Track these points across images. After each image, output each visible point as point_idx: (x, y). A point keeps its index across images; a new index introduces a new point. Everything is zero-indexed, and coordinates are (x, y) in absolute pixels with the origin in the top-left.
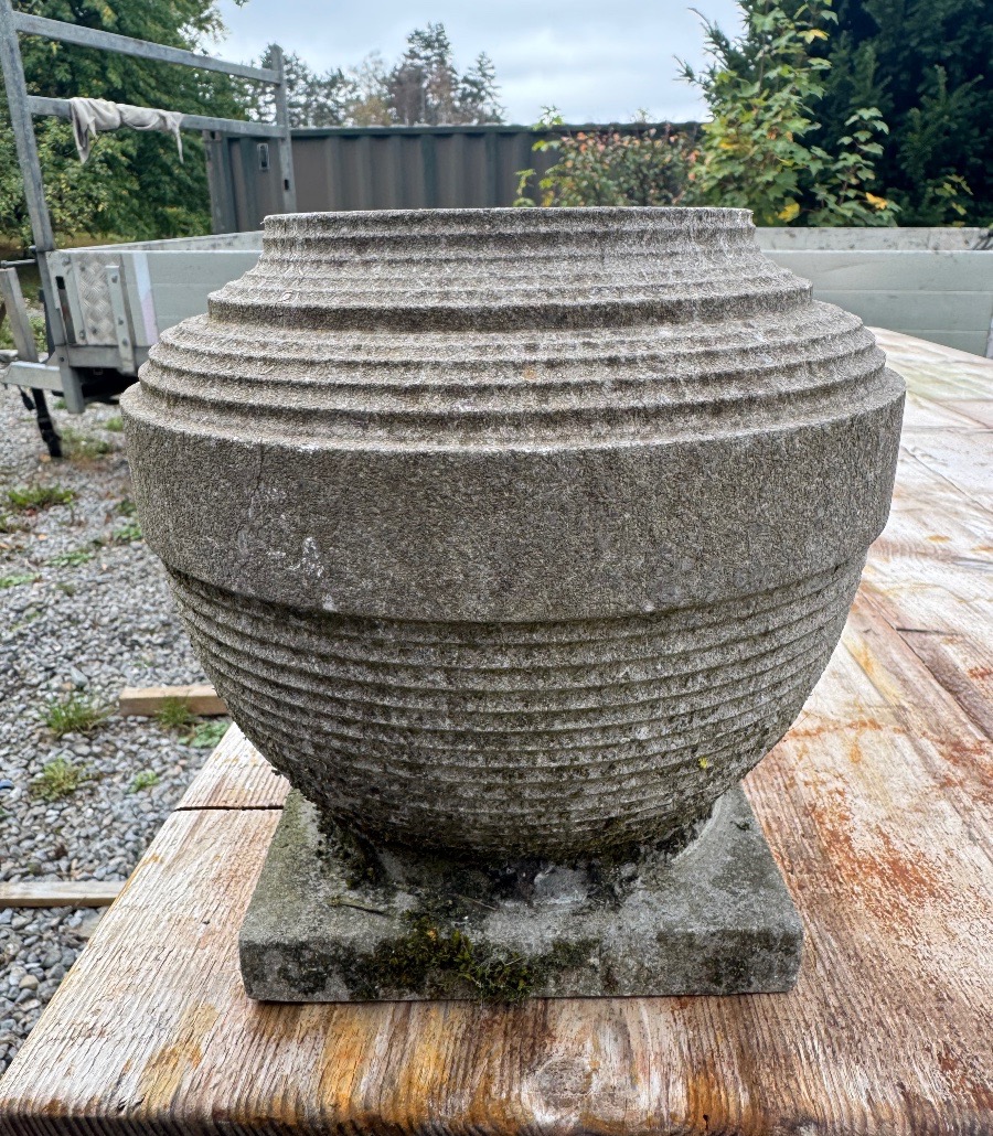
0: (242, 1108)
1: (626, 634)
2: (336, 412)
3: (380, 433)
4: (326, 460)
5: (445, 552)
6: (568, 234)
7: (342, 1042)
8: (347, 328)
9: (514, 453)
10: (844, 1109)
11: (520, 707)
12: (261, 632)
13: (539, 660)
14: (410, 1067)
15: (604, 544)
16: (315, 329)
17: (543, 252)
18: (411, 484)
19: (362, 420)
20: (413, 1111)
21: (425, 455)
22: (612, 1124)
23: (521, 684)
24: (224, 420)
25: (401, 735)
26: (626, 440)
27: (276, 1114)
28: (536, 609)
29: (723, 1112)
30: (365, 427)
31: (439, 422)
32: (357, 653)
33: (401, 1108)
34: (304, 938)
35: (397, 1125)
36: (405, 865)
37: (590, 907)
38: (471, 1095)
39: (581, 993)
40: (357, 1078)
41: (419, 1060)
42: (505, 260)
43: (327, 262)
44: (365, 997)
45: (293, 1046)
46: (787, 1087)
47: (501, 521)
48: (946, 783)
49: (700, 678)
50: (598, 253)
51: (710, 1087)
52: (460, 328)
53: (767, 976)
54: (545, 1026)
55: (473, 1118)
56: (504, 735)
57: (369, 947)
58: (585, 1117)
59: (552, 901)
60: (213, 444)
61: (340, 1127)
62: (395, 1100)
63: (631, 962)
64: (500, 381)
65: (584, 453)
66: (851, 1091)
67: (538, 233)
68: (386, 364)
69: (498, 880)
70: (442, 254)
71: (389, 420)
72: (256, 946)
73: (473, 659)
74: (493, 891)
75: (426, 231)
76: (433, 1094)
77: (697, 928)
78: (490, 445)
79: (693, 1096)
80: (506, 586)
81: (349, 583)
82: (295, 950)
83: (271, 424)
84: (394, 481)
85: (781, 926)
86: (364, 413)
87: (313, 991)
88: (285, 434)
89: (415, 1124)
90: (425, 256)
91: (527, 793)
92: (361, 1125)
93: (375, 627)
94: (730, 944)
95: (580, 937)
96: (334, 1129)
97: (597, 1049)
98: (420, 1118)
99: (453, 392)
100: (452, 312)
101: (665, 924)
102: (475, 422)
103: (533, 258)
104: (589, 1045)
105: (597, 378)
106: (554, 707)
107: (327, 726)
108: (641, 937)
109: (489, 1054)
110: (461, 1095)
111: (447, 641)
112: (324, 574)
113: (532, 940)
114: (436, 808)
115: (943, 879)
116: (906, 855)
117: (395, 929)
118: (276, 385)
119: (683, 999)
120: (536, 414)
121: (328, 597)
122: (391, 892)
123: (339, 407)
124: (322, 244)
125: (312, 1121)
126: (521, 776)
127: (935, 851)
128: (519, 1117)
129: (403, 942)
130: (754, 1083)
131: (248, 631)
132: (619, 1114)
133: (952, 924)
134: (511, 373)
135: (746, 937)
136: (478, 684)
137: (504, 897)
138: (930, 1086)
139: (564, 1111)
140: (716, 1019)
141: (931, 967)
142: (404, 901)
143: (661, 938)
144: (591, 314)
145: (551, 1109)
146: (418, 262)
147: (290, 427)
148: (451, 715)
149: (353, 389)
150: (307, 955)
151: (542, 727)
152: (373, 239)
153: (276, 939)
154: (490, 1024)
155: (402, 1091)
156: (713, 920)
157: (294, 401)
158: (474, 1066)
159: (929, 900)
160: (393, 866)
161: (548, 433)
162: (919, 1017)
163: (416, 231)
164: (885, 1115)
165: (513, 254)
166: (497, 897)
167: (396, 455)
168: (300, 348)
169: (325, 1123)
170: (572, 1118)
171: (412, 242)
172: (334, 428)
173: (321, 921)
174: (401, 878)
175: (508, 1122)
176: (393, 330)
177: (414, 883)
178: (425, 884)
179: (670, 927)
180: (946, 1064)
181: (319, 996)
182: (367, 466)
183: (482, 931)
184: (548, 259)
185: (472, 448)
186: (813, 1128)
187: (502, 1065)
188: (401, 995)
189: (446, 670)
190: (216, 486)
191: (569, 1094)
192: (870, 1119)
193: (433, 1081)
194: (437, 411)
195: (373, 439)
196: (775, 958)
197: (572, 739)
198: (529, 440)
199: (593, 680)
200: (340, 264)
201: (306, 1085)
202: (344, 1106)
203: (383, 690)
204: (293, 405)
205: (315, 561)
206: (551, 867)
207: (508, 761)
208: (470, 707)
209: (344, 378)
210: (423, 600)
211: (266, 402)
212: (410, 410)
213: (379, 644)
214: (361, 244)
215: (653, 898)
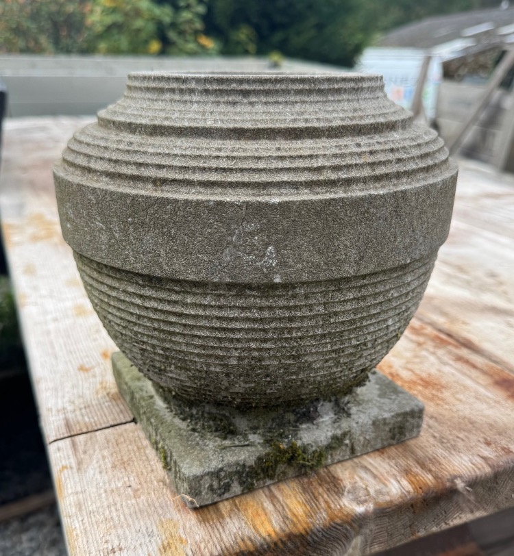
0: (225, 552)
1: (395, 275)
2: (283, 182)
3: (306, 191)
4: (285, 206)
5: (338, 245)
6: (345, 89)
7: (250, 511)
8: (260, 139)
9: (370, 195)
10: (465, 468)
11: (352, 317)
12: (222, 301)
13: (364, 292)
14: (290, 510)
15: (398, 233)
16: (239, 139)
17: (337, 98)
18: (327, 214)
19: (295, 185)
20: (305, 525)
21: (334, 199)
22: (387, 503)
23: (355, 305)
24: (209, 191)
25: (295, 341)
26: (404, 186)
27: (243, 548)
28: (371, 268)
29: (426, 484)
30: (297, 189)
31: (332, 184)
32: (281, 303)
33: (299, 526)
34: (220, 466)
35: (301, 533)
36: (250, 420)
37: (338, 418)
38: (325, 511)
39: (341, 459)
40: (270, 522)
41: (292, 506)
42: (323, 102)
43: (224, 102)
44: (249, 489)
45: (228, 520)
46: (442, 468)
47: (362, 228)
48: (419, 344)
49: (411, 294)
50: (356, 98)
51: (415, 477)
52: (319, 137)
53: (412, 430)
54: (334, 477)
55: (332, 519)
56: (342, 332)
57: (251, 461)
58: (376, 503)
59: (321, 420)
60: (211, 204)
61: (276, 544)
62: (295, 525)
63: (361, 438)
64: (354, 162)
65: (395, 192)
66: (464, 463)
67: (334, 89)
68: (301, 156)
69: (299, 415)
70: (293, 99)
71: (309, 185)
72: (197, 477)
73: (339, 297)
74: (297, 421)
75: (283, 87)
76: (308, 515)
77: (386, 415)
78: (357, 192)
79: (411, 482)
80: (361, 258)
81: (290, 267)
82: (216, 474)
83: (243, 191)
84: (318, 214)
85: (417, 406)
86: (297, 182)
87: (223, 493)
88: (254, 195)
89: (308, 530)
90: (275, 100)
91: (342, 361)
92: (284, 539)
93: (295, 288)
94: (399, 419)
95: (342, 431)
96: (272, 546)
97: (361, 478)
98: (309, 527)
99: (336, 168)
100: (315, 129)
101: (373, 417)
102: (348, 182)
103: (334, 101)
104: (358, 479)
105: (390, 158)
106: (365, 314)
107: (253, 345)
108: (366, 425)
109: (319, 494)
110: (321, 513)
111: (329, 289)
112: (277, 265)
113: (322, 438)
114: (300, 377)
115: (443, 381)
116: (424, 375)
117: (262, 451)
118: (242, 170)
119: (381, 450)
120: (372, 176)
121: (278, 276)
122: (245, 436)
123: (284, 180)
124: (218, 93)
125: (262, 545)
126: (343, 352)
127: (433, 371)
128: (350, 512)
129: (268, 455)
130: (430, 471)
131: (213, 303)
132: (388, 498)
133: (458, 396)
134: (357, 158)
135: (405, 415)
136: (338, 308)
137: (301, 424)
138: (487, 452)
139: (366, 504)
140: (399, 454)
141: (461, 413)
142: (255, 438)
143: (374, 423)
144: (370, 128)
145: (361, 505)
146: (281, 103)
147: (255, 191)
148: (322, 327)
149: (288, 170)
150: (223, 474)
151: (358, 325)
152: (254, 91)
153: (207, 470)
154: (310, 483)
155: (295, 520)
156: (390, 411)
157: (257, 178)
158: (317, 501)
159: (443, 390)
160: (241, 423)
161: (377, 185)
162: (469, 431)
163: (278, 86)
164: (480, 466)
165: (325, 99)
166: (298, 424)
167: (321, 201)
168: (245, 150)
169: (268, 544)
170: (371, 507)
171: (277, 92)
172: (282, 191)
173: (222, 456)
174: (247, 428)
175: (347, 516)
176: (286, 139)
177: (254, 429)
178: (261, 427)
179: (376, 417)
180: (488, 444)
181: (226, 495)
182: (306, 208)
183: (301, 439)
184: (339, 101)
185: (349, 194)
186: (459, 479)
187: (328, 496)
188: (264, 483)
189: (325, 304)
190: (210, 226)
191: (363, 498)
192: (476, 469)
193: (305, 512)
194: (332, 178)
195: (303, 194)
196: (414, 421)
197: (367, 329)
198: (371, 188)
199: (381, 299)
200: (234, 103)
201: (248, 532)
202: (273, 534)
203: (291, 319)
204: (258, 180)
205: (272, 259)
206: (321, 403)
207: (341, 345)
208: (332, 320)
209: (280, 165)
210: (326, 270)
211: (240, 180)
212: (320, 178)
213: (294, 296)
214: (246, 93)
215: (360, 408)
